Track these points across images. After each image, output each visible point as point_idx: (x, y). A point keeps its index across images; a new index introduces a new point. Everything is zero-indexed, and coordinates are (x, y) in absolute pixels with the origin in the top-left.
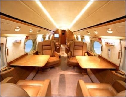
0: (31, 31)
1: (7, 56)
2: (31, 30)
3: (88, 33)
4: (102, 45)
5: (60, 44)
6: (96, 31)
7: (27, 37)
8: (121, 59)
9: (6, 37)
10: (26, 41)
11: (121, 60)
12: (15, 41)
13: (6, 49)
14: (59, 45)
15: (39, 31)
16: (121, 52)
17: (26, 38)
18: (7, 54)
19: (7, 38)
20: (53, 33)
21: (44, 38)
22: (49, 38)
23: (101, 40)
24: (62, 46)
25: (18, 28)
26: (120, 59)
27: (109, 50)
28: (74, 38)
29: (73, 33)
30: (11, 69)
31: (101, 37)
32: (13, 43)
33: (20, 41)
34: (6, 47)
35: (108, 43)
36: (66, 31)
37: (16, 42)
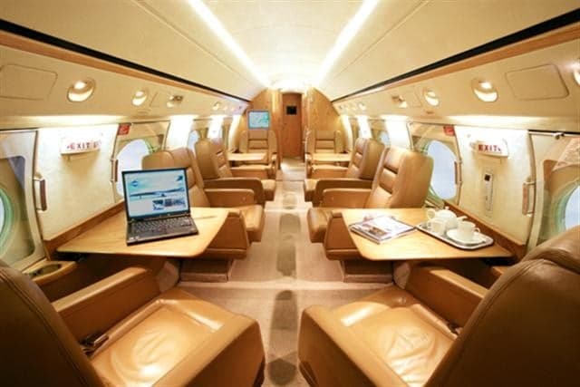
0: (137, 102)
1: (40, 212)
2: (139, 94)
3: (401, 101)
4: (460, 159)
5: (274, 157)
6: (432, 94)
7: (124, 129)
8: (533, 212)
9: (35, 129)
10: (119, 145)
11: (532, 218)
12: (72, 147)
13: (33, 181)
14: (274, 163)
15: (178, 99)
16: (535, 184)
17: (118, 134)
18: (39, 206)
19: (37, 132)
20: (245, 105)
21: (203, 132)
22: (225, 129)
23: (454, 135)
24: (284, 166)
25: (80, 85)
26: (530, 215)
27: (487, 178)
28: (342, 127)
29: (336, 105)
30: (59, 266)
31: (453, 119)
32: (63, 155)
33: (91, 146)
34: (34, 173)
35: (480, 147)
36: (304, 97)
37: (76, 150)
